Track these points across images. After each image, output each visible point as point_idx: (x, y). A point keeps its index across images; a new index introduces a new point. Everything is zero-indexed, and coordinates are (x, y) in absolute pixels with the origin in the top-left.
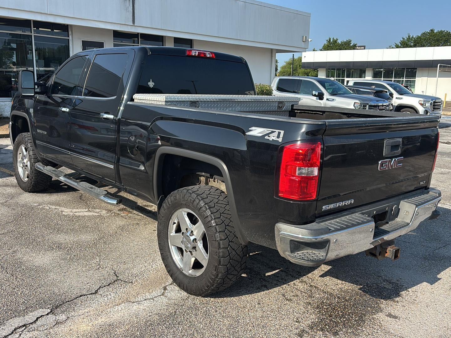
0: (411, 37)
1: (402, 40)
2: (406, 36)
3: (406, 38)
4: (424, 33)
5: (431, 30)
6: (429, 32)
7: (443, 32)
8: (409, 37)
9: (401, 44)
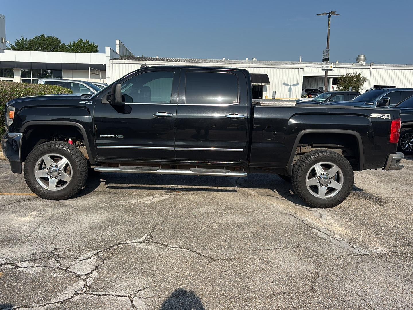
0: (25, 40)
1: (17, 41)
2: (20, 39)
3: (20, 40)
4: (36, 38)
5: (42, 35)
6: (40, 36)
7: (53, 38)
8: (23, 39)
9: (16, 45)
